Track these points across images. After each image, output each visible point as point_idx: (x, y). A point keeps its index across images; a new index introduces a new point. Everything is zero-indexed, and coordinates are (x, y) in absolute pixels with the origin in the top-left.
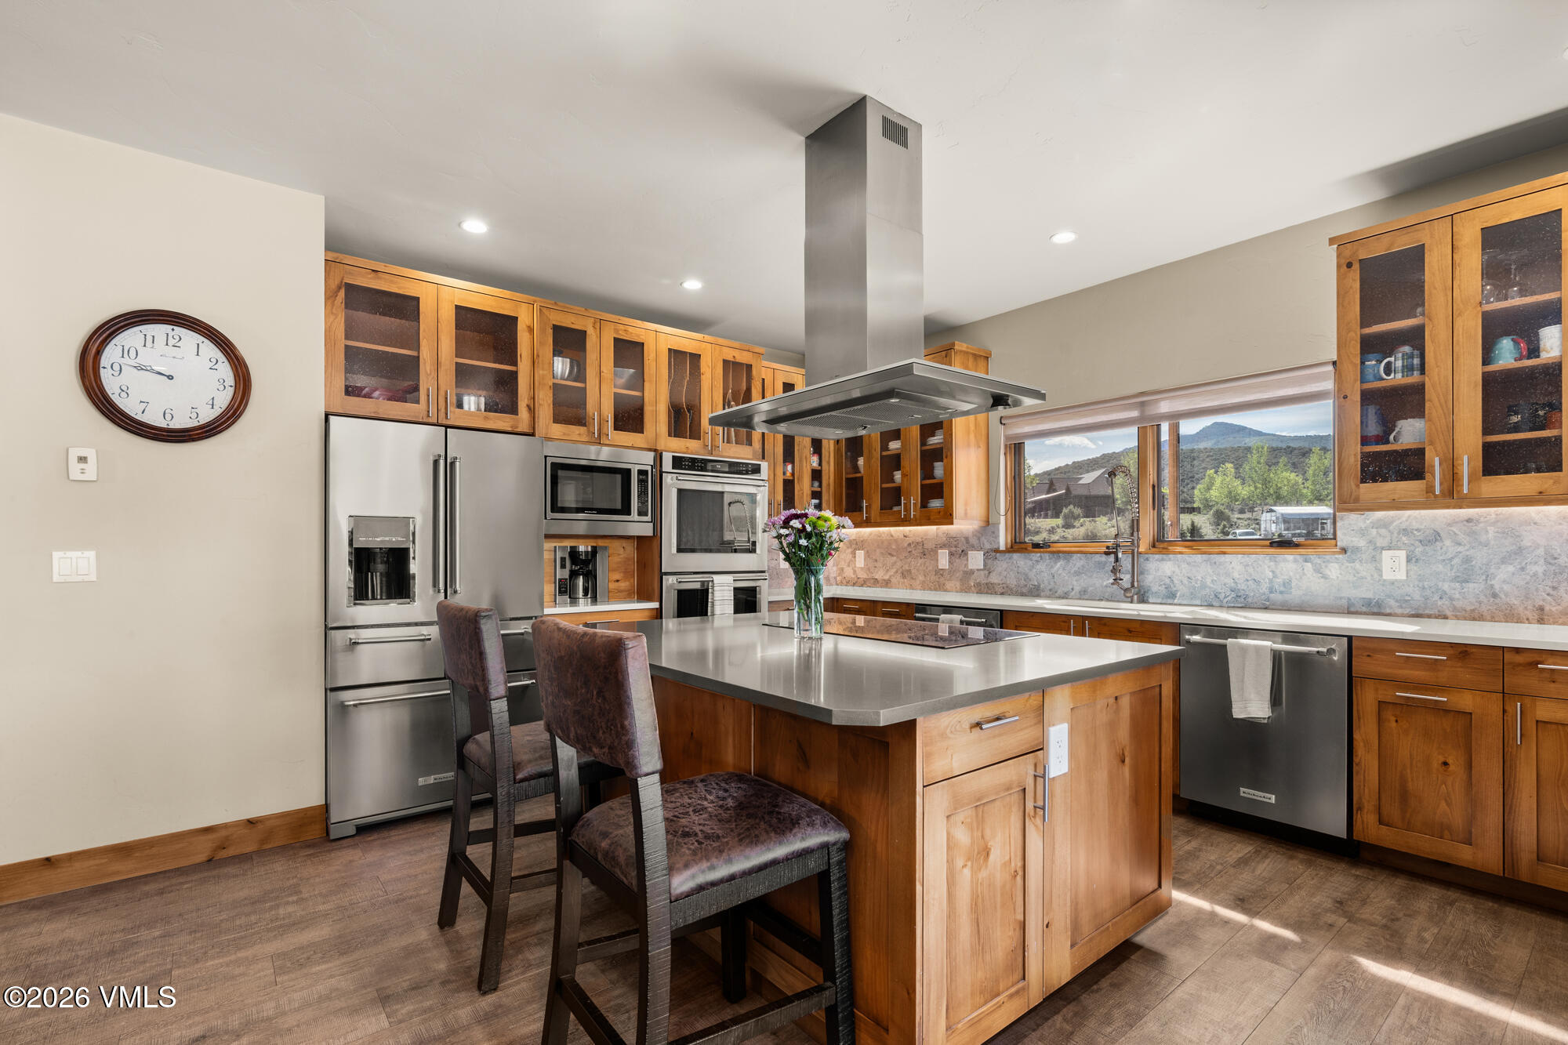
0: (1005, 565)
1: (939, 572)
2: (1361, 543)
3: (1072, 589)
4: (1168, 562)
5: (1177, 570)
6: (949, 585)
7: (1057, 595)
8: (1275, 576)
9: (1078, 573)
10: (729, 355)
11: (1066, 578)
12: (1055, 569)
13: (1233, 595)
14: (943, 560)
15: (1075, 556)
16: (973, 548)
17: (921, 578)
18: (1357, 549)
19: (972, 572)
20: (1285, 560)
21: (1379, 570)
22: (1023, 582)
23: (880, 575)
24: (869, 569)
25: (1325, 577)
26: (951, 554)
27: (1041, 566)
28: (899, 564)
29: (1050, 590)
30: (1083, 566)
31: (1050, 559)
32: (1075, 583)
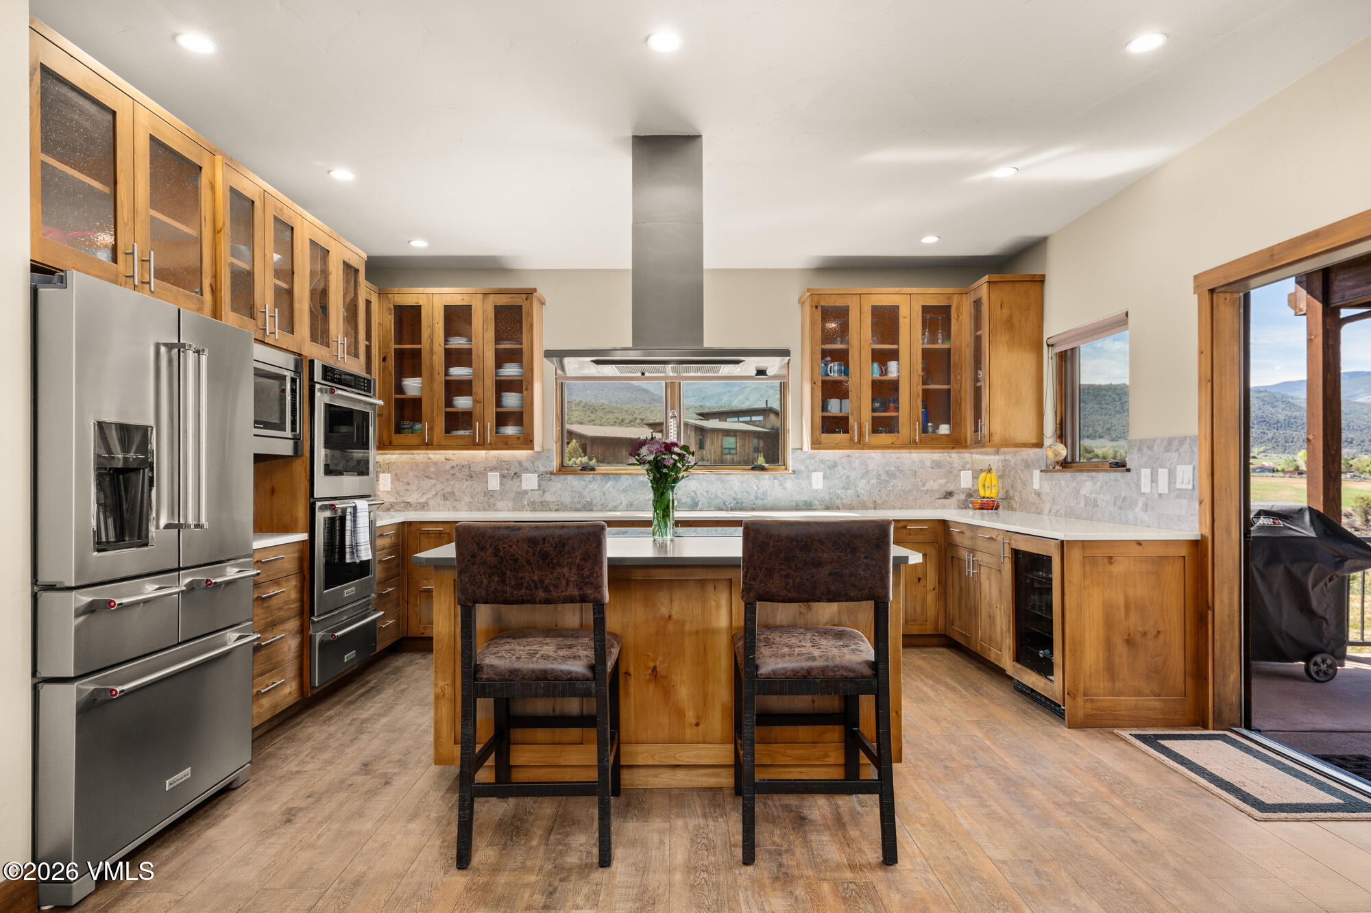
0: (559, 485)
1: (489, 494)
2: (803, 468)
3: (621, 503)
4: (694, 481)
5: (699, 487)
6: (500, 505)
7: (608, 508)
8: (758, 489)
9: (625, 491)
11: (616, 494)
12: (607, 487)
13: (735, 502)
14: (494, 481)
15: (623, 477)
16: (527, 470)
17: (468, 499)
18: (800, 472)
19: (526, 492)
20: (764, 479)
21: (810, 483)
22: (576, 500)
23: (413, 498)
24: (398, 493)
25: (785, 488)
26: (503, 476)
27: (594, 486)
28: (439, 487)
29: (602, 505)
30: (630, 485)
31: (601, 480)
32: (623, 498)
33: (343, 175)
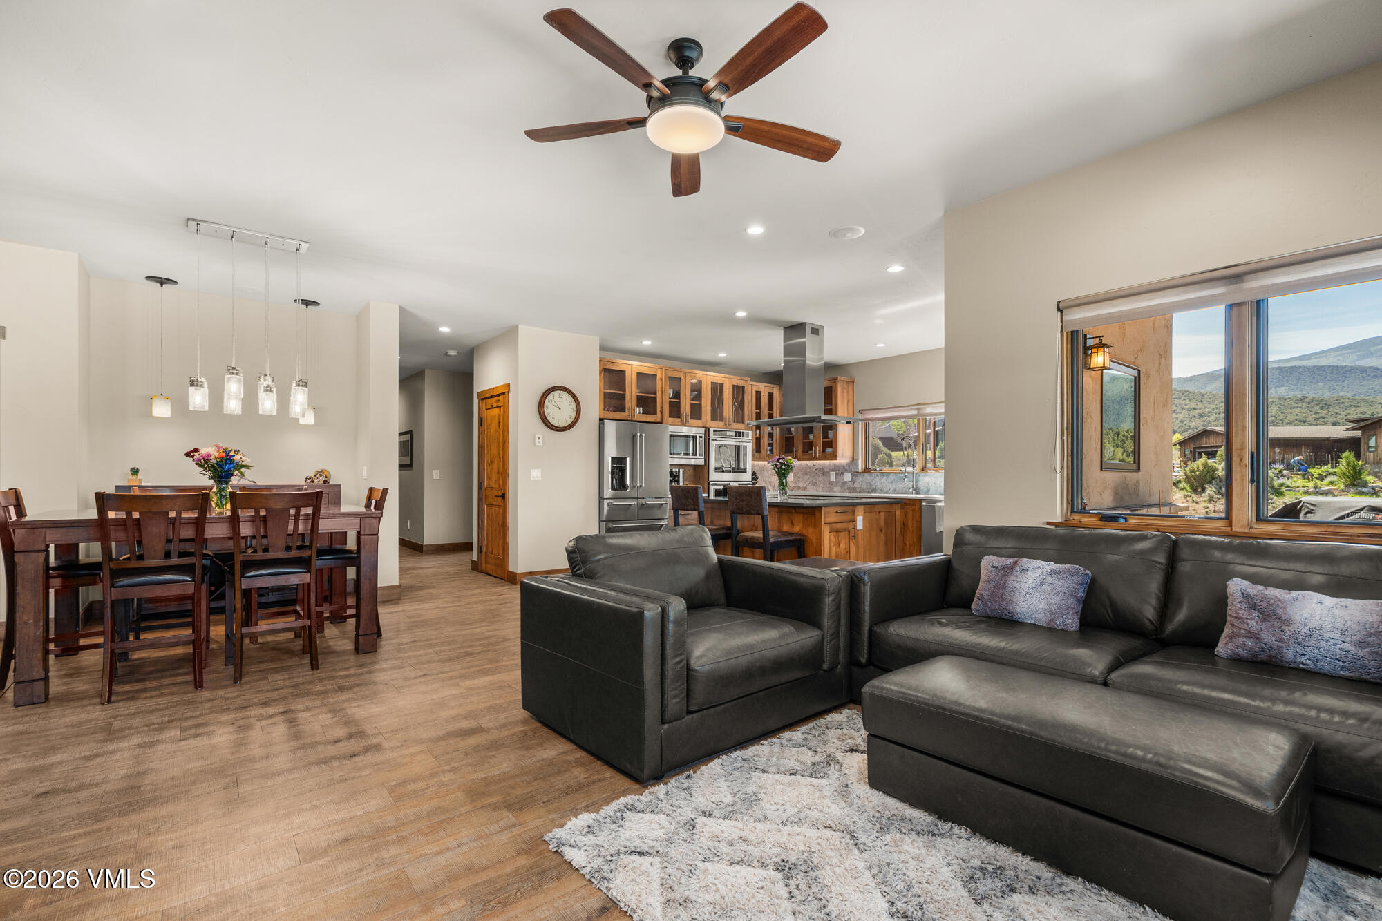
0: (861, 479)
1: (831, 483)
3: (890, 489)
4: (927, 477)
5: (930, 480)
6: (835, 489)
9: (892, 482)
10: (736, 382)
11: (887, 484)
12: (883, 480)
14: (833, 477)
15: (891, 474)
16: (847, 471)
17: (822, 486)
19: (846, 482)
22: (869, 487)
23: (801, 485)
24: (795, 482)
26: (836, 474)
27: (877, 479)
28: (811, 479)
29: (881, 490)
30: (894, 479)
31: (881, 476)
32: (891, 487)
33: (722, 355)
